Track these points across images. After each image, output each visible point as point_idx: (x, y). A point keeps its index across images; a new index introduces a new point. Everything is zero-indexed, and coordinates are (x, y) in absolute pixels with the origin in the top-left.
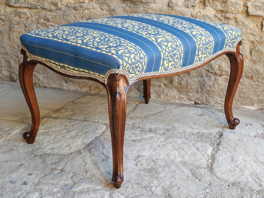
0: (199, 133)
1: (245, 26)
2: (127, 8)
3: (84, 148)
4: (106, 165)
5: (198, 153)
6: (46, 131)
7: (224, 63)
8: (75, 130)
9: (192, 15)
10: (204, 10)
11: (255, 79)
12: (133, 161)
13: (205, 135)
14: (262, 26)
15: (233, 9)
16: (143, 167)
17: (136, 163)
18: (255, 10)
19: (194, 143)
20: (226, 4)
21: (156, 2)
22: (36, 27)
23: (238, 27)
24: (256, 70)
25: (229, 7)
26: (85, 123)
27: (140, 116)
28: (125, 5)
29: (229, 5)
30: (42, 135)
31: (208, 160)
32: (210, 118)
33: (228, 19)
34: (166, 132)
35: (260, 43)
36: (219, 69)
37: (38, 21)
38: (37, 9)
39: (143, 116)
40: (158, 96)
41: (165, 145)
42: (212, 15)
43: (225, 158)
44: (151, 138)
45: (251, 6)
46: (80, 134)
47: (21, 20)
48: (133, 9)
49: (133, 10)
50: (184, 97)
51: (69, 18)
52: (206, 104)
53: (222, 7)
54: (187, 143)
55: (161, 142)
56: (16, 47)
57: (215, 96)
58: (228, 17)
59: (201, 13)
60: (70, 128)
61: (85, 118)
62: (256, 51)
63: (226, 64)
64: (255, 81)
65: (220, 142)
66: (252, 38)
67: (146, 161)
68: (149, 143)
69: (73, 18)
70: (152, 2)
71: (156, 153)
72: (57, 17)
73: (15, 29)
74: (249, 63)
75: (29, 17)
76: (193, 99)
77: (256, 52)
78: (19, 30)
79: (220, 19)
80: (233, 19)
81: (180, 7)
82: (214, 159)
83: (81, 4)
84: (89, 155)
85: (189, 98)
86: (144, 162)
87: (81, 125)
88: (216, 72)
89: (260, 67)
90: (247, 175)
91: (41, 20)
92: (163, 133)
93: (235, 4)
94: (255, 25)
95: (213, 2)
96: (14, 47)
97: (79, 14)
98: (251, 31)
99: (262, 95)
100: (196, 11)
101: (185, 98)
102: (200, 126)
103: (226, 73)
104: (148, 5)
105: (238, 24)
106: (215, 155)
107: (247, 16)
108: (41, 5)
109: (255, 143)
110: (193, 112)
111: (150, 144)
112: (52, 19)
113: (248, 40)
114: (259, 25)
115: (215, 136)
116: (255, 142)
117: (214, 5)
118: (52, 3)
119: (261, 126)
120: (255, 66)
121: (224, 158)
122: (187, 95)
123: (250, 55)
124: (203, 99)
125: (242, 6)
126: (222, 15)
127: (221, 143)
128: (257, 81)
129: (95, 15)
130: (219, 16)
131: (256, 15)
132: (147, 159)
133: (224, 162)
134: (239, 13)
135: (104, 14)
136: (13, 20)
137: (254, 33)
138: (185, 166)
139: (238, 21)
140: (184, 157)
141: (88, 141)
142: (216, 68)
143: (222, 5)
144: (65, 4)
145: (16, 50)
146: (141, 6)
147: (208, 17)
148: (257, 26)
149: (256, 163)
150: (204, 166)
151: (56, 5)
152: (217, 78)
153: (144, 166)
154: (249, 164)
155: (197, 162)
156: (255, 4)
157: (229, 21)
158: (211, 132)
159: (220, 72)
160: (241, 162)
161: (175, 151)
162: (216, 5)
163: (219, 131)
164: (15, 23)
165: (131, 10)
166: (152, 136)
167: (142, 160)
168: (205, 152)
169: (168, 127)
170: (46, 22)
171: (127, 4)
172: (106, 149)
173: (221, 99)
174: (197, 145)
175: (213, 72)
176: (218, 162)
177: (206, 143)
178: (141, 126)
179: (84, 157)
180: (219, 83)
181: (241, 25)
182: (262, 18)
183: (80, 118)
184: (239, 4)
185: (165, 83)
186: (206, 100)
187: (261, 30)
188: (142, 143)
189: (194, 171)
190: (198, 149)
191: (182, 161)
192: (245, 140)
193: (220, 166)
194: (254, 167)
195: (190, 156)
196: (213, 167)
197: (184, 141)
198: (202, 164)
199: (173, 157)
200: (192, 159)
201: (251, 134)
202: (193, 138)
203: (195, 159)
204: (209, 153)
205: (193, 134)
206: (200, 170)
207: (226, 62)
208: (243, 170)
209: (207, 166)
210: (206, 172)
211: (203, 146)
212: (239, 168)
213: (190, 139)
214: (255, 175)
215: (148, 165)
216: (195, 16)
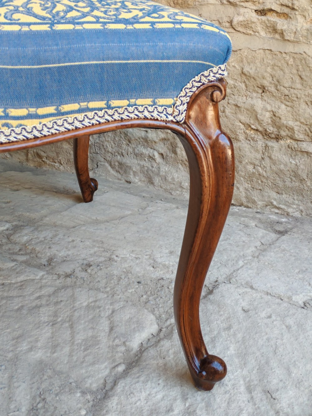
0: (161, 279)
5: (104, 340)
7: (283, 106)
27: (65, 224)
31: (118, 365)
34: (78, 270)
36: (274, 123)
39: (72, 225)
40: (149, 181)
41: (40, 307)
52: (248, 207)
54: (99, 307)
55: (38, 298)
57: (267, 189)
63: (289, 109)
82: (134, 364)
88: (266, 130)
92: (70, 273)
103: (290, 134)
106: (145, 354)
109: (287, 327)
116: (290, 321)
124: (240, 195)
138: (34, 380)
140: (59, 348)
142: (265, 120)
149: (250, 392)
150: (91, 384)
152: (270, 144)
155: (82, 369)
159: (275, 130)
163: (215, 279)
166: (34, 278)
168: (123, 340)
169: (97, 258)
173: (278, 195)
174: (118, 316)
175: (260, 129)
177: (153, 312)
180: (273, 157)
185: (162, 152)
186: (247, 197)
189: (44, 399)
190: (111, 329)
191: (41, 362)
192: (264, 312)
193: (134, 391)
194: (233, 405)
195: (76, 347)
196: (113, 391)
197: (95, 301)
198: (89, 377)
199: (25, 348)
200: (75, 358)
201: (298, 295)
202: (129, 295)
203: (82, 360)
204: (135, 344)
205: (143, 282)
206: (64, 397)
207: (287, 103)
208: (195, 411)
209: (101, 386)
210: (79, 405)
211: (135, 320)
212: (187, 405)
213: (119, 297)
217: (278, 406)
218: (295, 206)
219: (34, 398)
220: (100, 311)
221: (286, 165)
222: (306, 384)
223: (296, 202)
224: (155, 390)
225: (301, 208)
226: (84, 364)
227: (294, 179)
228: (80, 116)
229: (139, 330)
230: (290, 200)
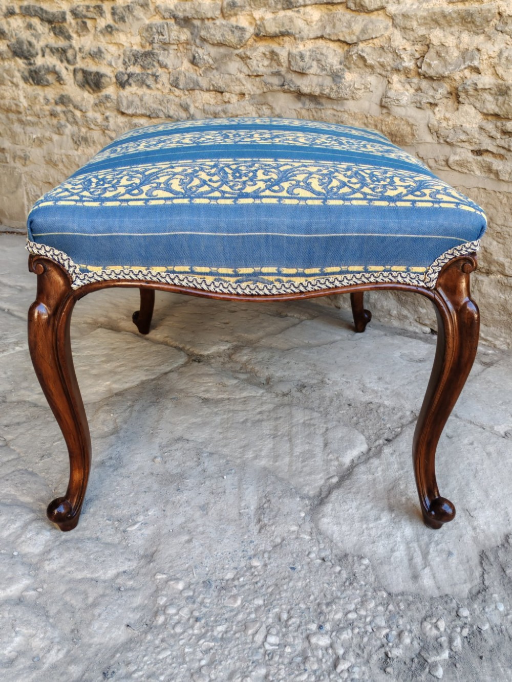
0: (369, 403)
2: (304, 112)
5: (319, 454)
7: (495, 243)
8: (119, 361)
9: (428, 126)
10: (456, 113)
13: (381, 410)
16: (164, 468)
17: (158, 454)
19: (330, 427)
20: (507, 98)
21: (358, 96)
25: (511, 104)
26: (154, 348)
27: (280, 346)
28: (300, 105)
29: (511, 100)
31: (332, 477)
33: (509, 136)
34: (294, 390)
36: (485, 259)
38: (158, 117)
39: (286, 347)
41: (262, 421)
42: (474, 125)
43: (377, 480)
44: (245, 400)
48: (315, 114)
50: (409, 315)
53: (496, 104)
54: (314, 425)
55: (260, 413)
58: (509, 131)
59: (448, 120)
60: (116, 354)
61: (167, 337)
63: (501, 245)
65: (397, 436)
67: (184, 454)
68: (229, 411)
70: (350, 98)
71: (226, 438)
76: (427, 322)
79: (491, 135)
81: (404, 107)
82: (346, 477)
83: (225, 106)
85: (419, 318)
86: (178, 454)
87: (142, 352)
90: (399, 539)
92: (286, 392)
95: (475, 93)
100: (438, 116)
101: (412, 317)
102: (387, 389)
103: (500, 269)
104: (342, 105)
106: (356, 469)
108: (163, 109)
110: (406, 352)
111: (231, 414)
115: (401, 418)
116: (491, 448)
117: (479, 101)
118: (181, 105)
121: (374, 480)
122: (416, 311)
126: (496, 127)
127: (399, 439)
130: (490, 126)
132: (189, 450)
133: (365, 492)
138: (260, 484)
140: (280, 458)
141: (120, 387)
143: (497, 100)
144: (200, 107)
146: (329, 106)
147: (464, 132)
150: (308, 491)
151: (186, 109)
152: (480, 278)
153: (167, 466)
155: (300, 477)
157: (511, 139)
158: (401, 405)
159: (486, 265)
161: (270, 440)
162: (484, 102)
166: (255, 395)
167: (176, 450)
168: (336, 455)
169: (311, 380)
171: (304, 104)
173: (486, 328)
174: (332, 434)
176: (350, 487)
177: (362, 432)
178: (257, 369)
188: (216, 410)
189: (269, 501)
190: (326, 445)
191: (265, 469)
192: (467, 439)
193: (347, 500)
195: (295, 459)
196: (329, 498)
197: (311, 419)
198: (307, 485)
199: (251, 456)
200: (294, 468)
201: (500, 425)
202: (341, 416)
203: (300, 470)
204: (347, 460)
205: (353, 405)
206: (286, 500)
207: (500, 240)
209: (318, 494)
210: (299, 508)
211: (347, 438)
213: (332, 417)
214: (422, 543)
215: (179, 465)
216: (436, 128)
217: (475, 523)
218: (502, 339)
219: (260, 499)
220: (315, 428)
221: (495, 299)
222: (502, 506)
223: (504, 335)
224: (365, 501)
225: (508, 341)
226: (302, 474)
227: (502, 313)
228: (340, 277)
229: (350, 448)
230: (497, 333)
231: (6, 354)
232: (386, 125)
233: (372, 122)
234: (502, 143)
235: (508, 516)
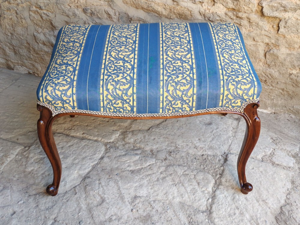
0: (203, 155)
1: (260, 27)
3: (80, 183)
4: (100, 212)
5: (198, 189)
6: (41, 156)
8: (71, 156)
9: (199, 12)
10: (213, 7)
11: (268, 83)
12: (129, 204)
13: (209, 158)
14: (279, 28)
15: (246, 8)
16: (139, 214)
17: (132, 208)
18: (271, 10)
19: (195, 174)
20: (238, 2)
22: (28, 14)
23: (251, 28)
24: (270, 75)
25: (241, 6)
26: (83, 143)
27: (143, 128)
29: (241, 4)
30: (37, 162)
31: (208, 199)
32: (217, 130)
33: (240, 19)
34: (167, 155)
35: (276, 46)
37: (30, 8)
39: (147, 128)
41: (165, 178)
42: (223, 13)
43: (227, 196)
44: (150, 167)
45: (267, 6)
46: (77, 161)
47: (11, 6)
49: (133, 2)
51: (63, 7)
53: (233, 5)
54: (188, 174)
55: (161, 173)
56: (9, 34)
58: (240, 16)
59: (209, 10)
60: (66, 152)
61: (83, 134)
62: (271, 54)
64: (269, 85)
65: (223, 171)
66: (267, 40)
67: (143, 204)
68: (148, 176)
69: (67, 7)
71: (155, 191)
72: (50, 5)
73: (5, 16)
74: (262, 66)
75: (19, 3)
77: (271, 56)
78: (10, 17)
79: (231, 17)
80: (246, 19)
81: (186, 2)
82: (214, 198)
84: (85, 196)
86: (140, 205)
87: (79, 147)
89: (275, 72)
90: (246, 221)
91: (33, 7)
92: (165, 158)
93: (248, 3)
94: (271, 26)
96: (7, 35)
97: (74, 3)
98: (266, 32)
99: (276, 99)
100: (204, 7)
102: (205, 145)
105: (251, 24)
106: (216, 193)
107: (261, 16)
109: (261, 172)
110: (201, 119)
111: (149, 177)
112: (45, 7)
113: (263, 42)
114: (275, 27)
115: (219, 160)
116: (261, 169)
117: (225, 2)
119: (271, 141)
120: (269, 70)
121: (225, 196)
123: (264, 58)
125: (256, 5)
126: (233, 14)
127: (225, 173)
128: (272, 85)
129: (92, 5)
130: (230, 14)
131: (272, 16)
132: (144, 202)
133: (225, 203)
134: (253, 12)
135: (102, 5)
136: (2, 6)
137: (270, 35)
138: (183, 211)
139: (251, 21)
140: (183, 196)
141: (84, 172)
143: (234, 3)
145: (9, 37)
147: (218, 16)
148: (273, 27)
149: (258, 202)
150: (202, 208)
153: (139, 212)
154: (250, 204)
155: (196, 203)
156: (271, 4)
157: (242, 20)
158: (216, 153)
160: (242, 202)
161: (174, 187)
162: (227, 3)
163: (224, 152)
164: (5, 9)
165: (132, 2)
166: (153, 163)
167: (138, 203)
168: (205, 188)
169: (171, 147)
170: (38, 10)
172: (102, 187)
174: (198, 177)
176: (218, 202)
177: (208, 173)
178: (143, 146)
179: (78, 198)
181: (255, 26)
182: (279, 19)
183: (78, 134)
184: (252, 3)
187: (277, 32)
188: (141, 177)
189: (192, 218)
190: (198, 184)
191: (180, 203)
192: (251, 167)
193: (220, 209)
194: (255, 208)
195: (189, 194)
196: (212, 210)
197: (185, 171)
198: (201, 206)
199: (171, 198)
200: (191, 199)
201: (259, 155)
202: (195, 166)
203: (194, 199)
204: (210, 189)
205: (197, 158)
206: (197, 216)
208: (243, 213)
209: (206, 208)
210: (204, 218)
211: (205, 178)
212: (240, 211)
213: (192, 168)
214: (255, 220)
215: (144, 211)
216: (204, 13)
217: (269, 205)
219: (187, 218)
220: (189, 176)
222: (275, 195)
226: (197, 201)
229: (209, 183)
231: (5, 164)
232: (176, 10)
233: (168, 8)
234: (237, 22)
235: (278, 199)
